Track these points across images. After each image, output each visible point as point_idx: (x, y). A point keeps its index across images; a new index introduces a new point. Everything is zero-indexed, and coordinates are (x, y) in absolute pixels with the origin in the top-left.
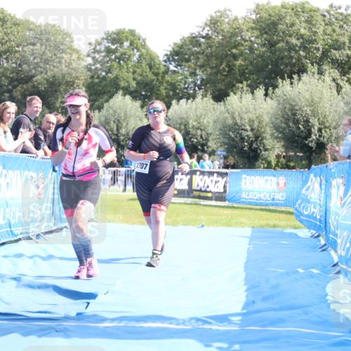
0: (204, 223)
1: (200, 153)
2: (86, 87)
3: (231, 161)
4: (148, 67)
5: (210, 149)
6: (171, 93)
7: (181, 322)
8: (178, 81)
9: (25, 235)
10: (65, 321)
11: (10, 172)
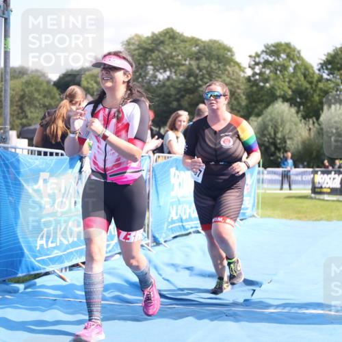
2: (246, 96)
4: (302, 76)
8: (330, 88)
9: (194, 229)
10: (234, 307)
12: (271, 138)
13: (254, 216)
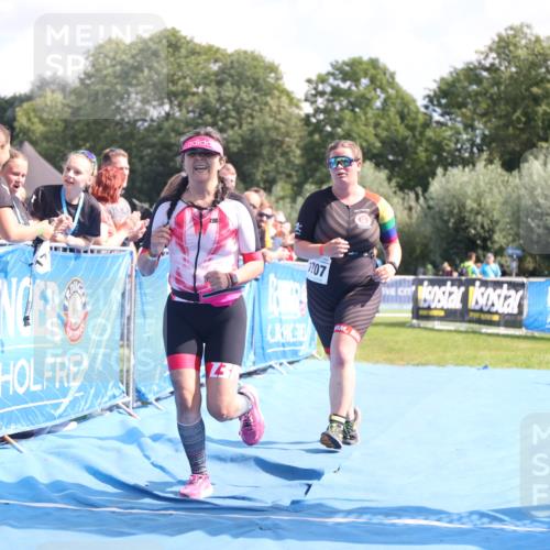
0: (488, 363)
1: (480, 252)
2: (301, 149)
3: (530, 265)
4: (397, 117)
5: (496, 246)
6: (435, 157)
7: (455, 517)
8: (444, 138)
10: (273, 514)
13: (312, 356)
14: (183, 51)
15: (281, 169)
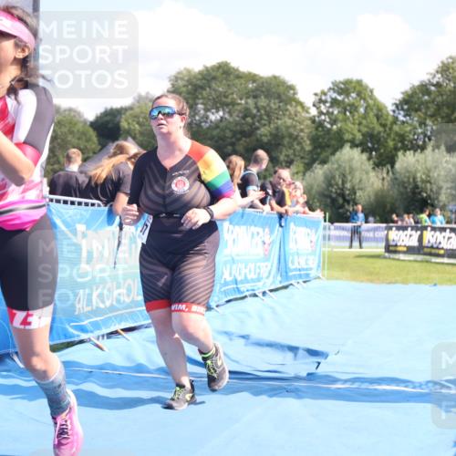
0: (436, 282)
2: (310, 140)
4: (375, 118)
5: (441, 204)
6: (400, 145)
8: (406, 132)
9: (251, 292)
10: (295, 381)
11: (237, 227)
12: (339, 188)
13: (319, 278)
14: (232, 77)
15: (297, 153)
